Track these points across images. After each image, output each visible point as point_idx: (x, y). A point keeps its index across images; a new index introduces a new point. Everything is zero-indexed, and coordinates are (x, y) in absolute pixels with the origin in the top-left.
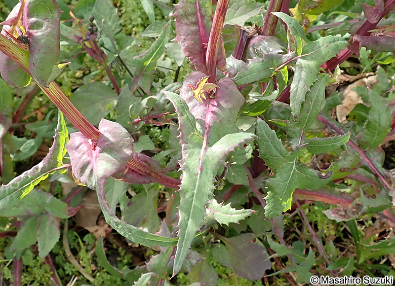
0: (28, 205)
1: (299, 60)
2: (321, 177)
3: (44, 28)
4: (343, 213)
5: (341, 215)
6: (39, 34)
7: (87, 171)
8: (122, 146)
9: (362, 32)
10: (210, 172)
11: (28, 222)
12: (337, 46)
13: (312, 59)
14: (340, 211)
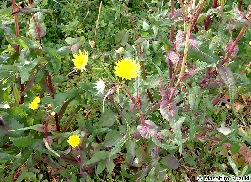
0: (102, 157)
1: (189, 94)
2: (201, 126)
3: (144, 99)
4: (204, 138)
5: (203, 139)
6: (143, 100)
7: (147, 135)
8: (154, 126)
9: (203, 83)
10: (179, 129)
11: (100, 163)
12: (198, 89)
13: (193, 93)
14: (202, 138)
